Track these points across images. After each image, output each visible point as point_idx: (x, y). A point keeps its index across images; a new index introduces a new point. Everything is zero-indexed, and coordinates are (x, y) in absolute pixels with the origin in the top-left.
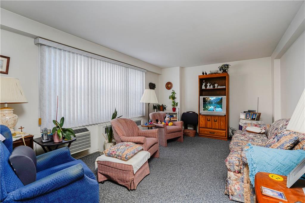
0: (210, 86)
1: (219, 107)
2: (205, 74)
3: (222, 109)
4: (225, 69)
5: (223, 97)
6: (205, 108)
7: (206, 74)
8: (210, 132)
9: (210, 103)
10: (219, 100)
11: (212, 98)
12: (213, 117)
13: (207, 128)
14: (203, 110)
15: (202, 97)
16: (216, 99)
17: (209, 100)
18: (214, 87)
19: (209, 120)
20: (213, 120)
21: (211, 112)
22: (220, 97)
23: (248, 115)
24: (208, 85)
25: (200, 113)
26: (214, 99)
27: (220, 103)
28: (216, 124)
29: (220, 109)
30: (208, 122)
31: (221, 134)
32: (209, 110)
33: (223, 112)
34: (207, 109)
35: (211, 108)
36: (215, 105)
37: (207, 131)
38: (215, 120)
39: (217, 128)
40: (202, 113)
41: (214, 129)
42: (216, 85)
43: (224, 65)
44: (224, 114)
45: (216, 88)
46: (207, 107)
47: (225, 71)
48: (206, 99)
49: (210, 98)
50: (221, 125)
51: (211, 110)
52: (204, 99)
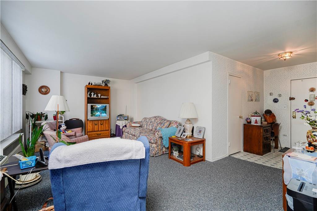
0: (94, 95)
1: (104, 113)
2: (90, 85)
3: (106, 114)
4: (106, 82)
5: (107, 105)
6: (92, 114)
7: (92, 84)
8: (97, 135)
9: (97, 110)
10: (104, 108)
11: (99, 106)
12: (99, 121)
13: (95, 131)
14: (91, 116)
15: (89, 105)
16: (102, 107)
17: (96, 107)
18: (97, 96)
19: (96, 124)
20: (99, 124)
21: (97, 117)
22: (105, 105)
23: (122, 117)
24: (92, 94)
25: (88, 119)
26: (100, 107)
27: (105, 109)
28: (102, 127)
29: (105, 114)
30: (95, 126)
31: (106, 134)
32: (96, 116)
33: (107, 117)
34: (94, 115)
35: (98, 113)
36: (101, 111)
37: (94, 134)
38: (102, 124)
39: (103, 130)
40: (90, 119)
41: (100, 131)
42: (99, 95)
43: (107, 80)
44: (107, 118)
45: (99, 97)
46: (94, 113)
47: (106, 85)
48: (94, 106)
49: (97, 106)
50: (106, 127)
51: (98, 115)
52: (92, 106)
